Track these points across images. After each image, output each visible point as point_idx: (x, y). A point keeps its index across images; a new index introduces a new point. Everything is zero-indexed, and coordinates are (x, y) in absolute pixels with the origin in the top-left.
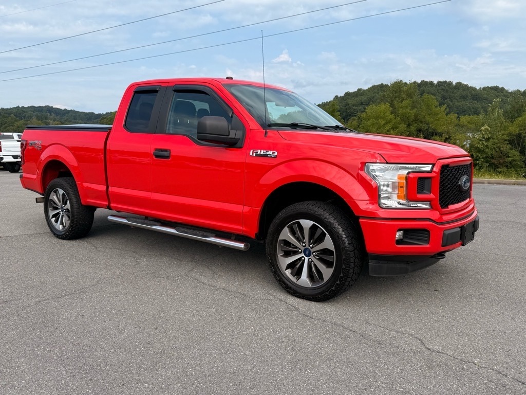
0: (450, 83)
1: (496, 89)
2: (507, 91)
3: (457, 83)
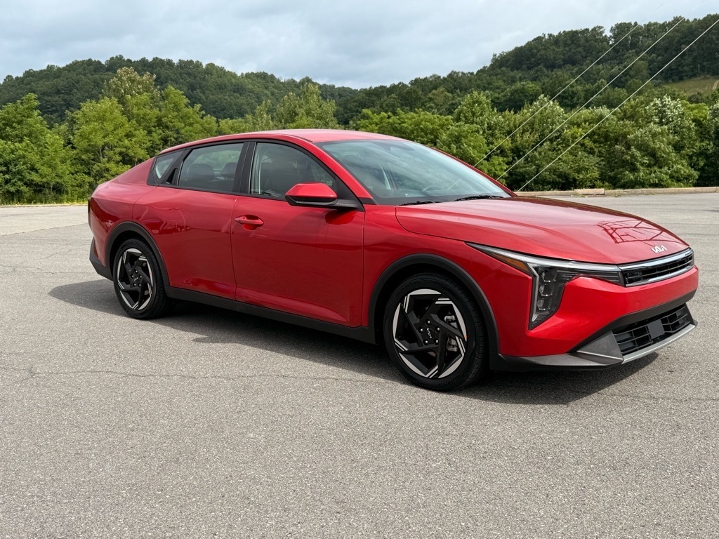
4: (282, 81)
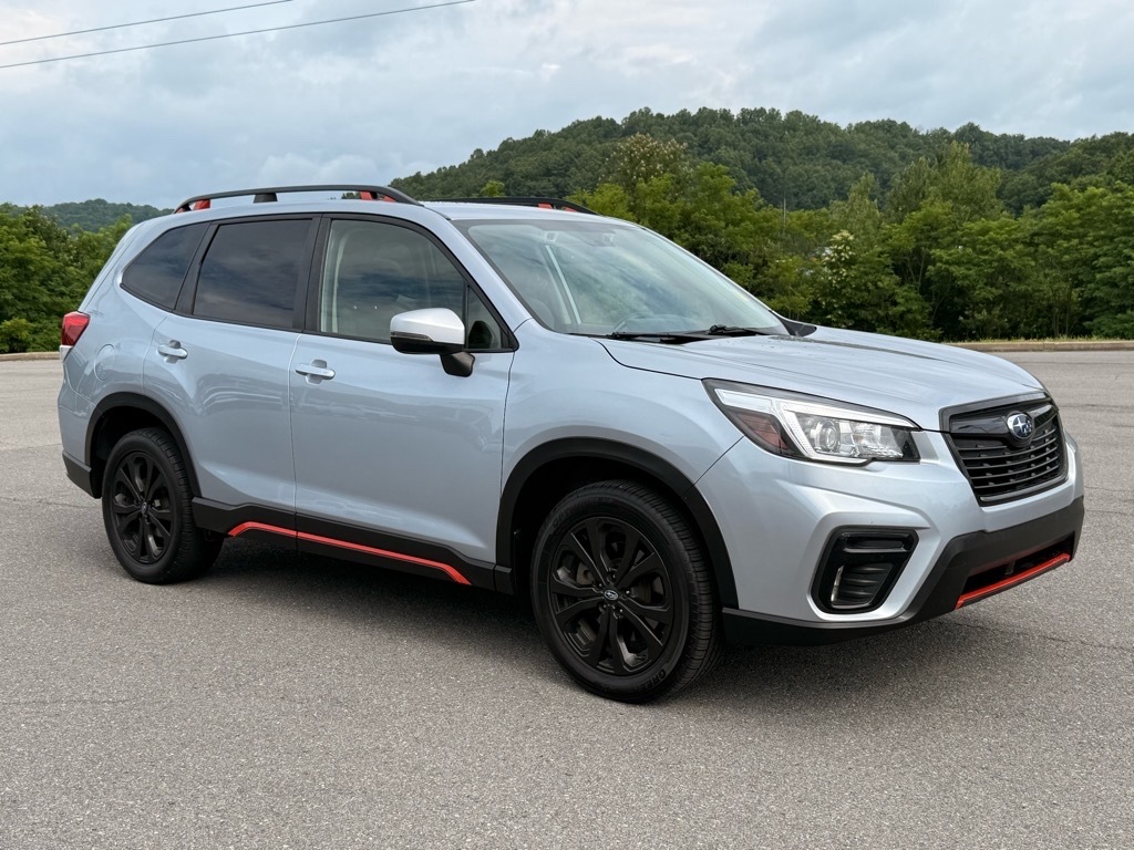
0: (774, 115)
1: (888, 127)
2: (915, 134)
3: (792, 113)
4: (923, 132)
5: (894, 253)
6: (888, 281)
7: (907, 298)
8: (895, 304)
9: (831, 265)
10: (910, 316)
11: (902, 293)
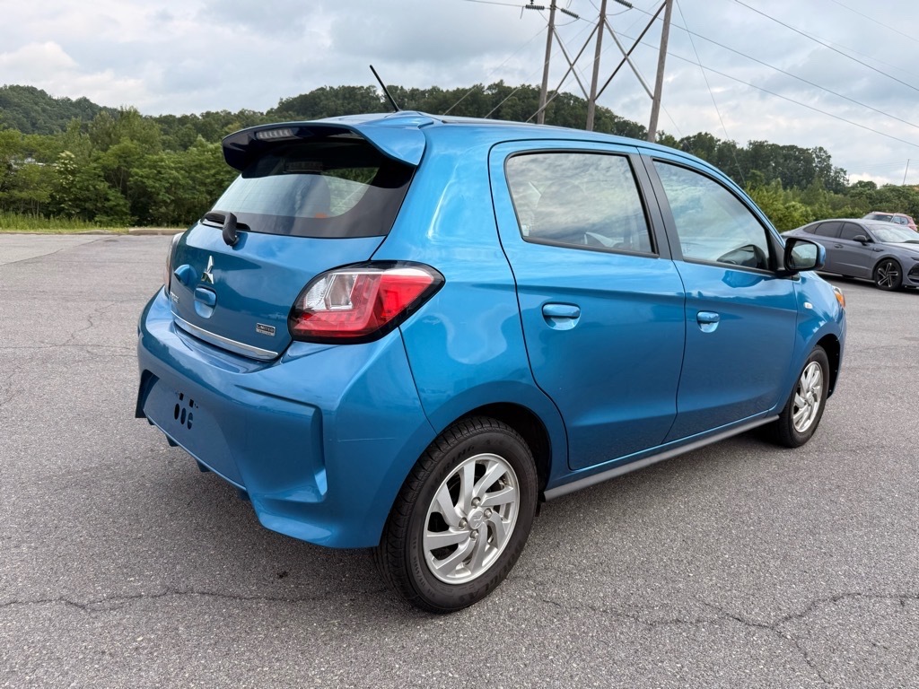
1: (32, 90)
2: (50, 98)
4: (55, 98)
5: (104, 168)
6: (103, 186)
7: (115, 197)
8: (108, 200)
9: (60, 172)
10: (118, 208)
11: (112, 194)
